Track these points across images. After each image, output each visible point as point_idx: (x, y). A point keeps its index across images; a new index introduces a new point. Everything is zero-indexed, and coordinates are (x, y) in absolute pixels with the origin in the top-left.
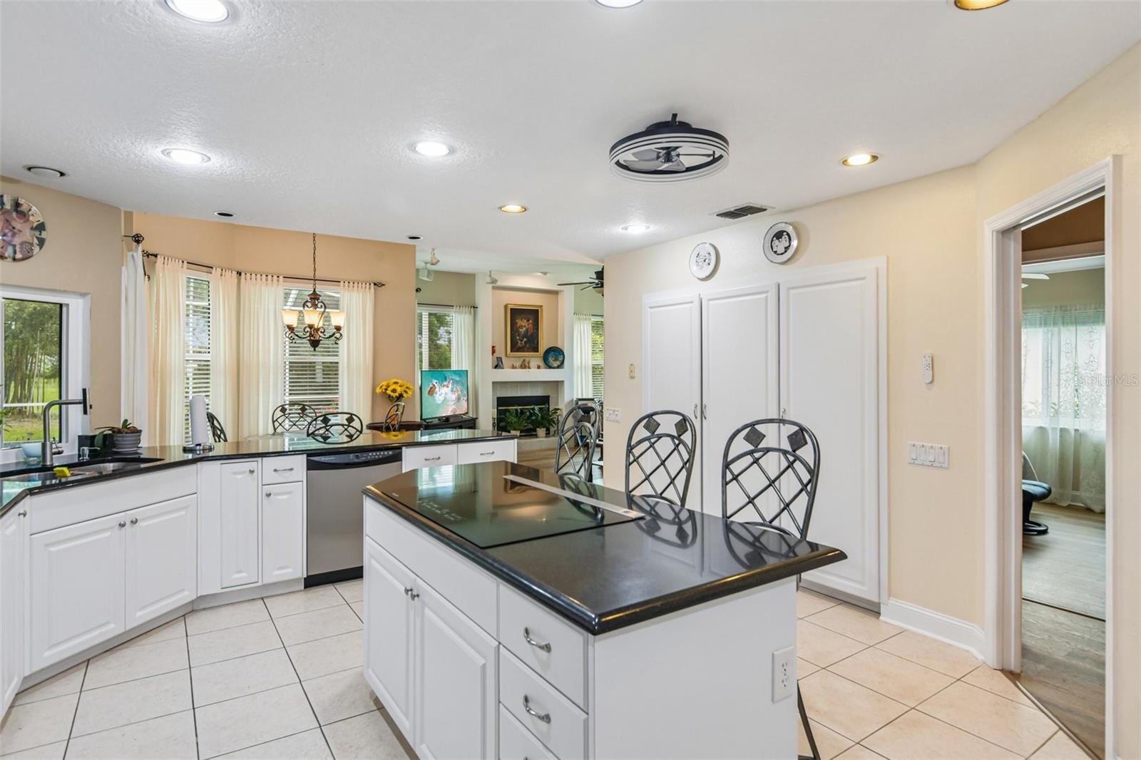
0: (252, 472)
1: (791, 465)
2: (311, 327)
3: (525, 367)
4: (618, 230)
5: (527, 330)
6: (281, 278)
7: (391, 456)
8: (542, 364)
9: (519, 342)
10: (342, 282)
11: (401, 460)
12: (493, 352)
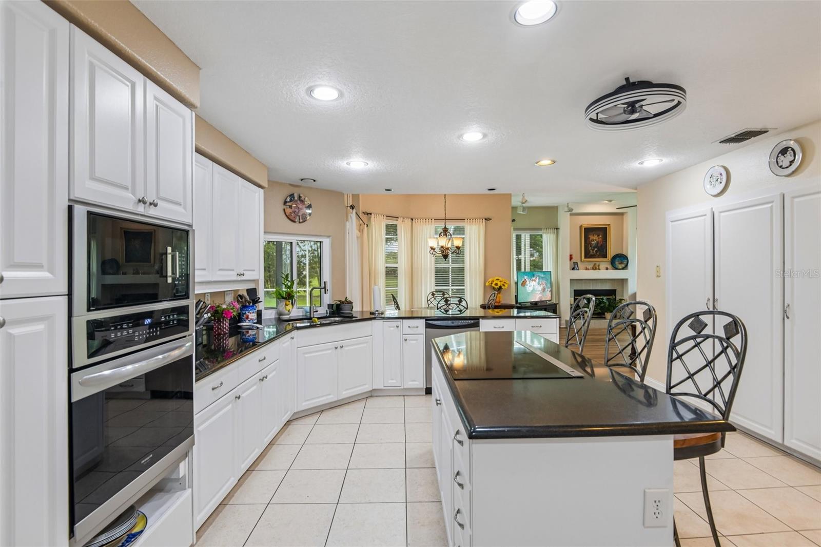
0: (398, 327)
1: (724, 350)
2: (442, 247)
3: (596, 269)
4: (635, 165)
5: (598, 242)
6: (433, 220)
7: (473, 324)
8: (609, 266)
9: (591, 251)
10: (466, 220)
11: (479, 327)
12: (571, 258)
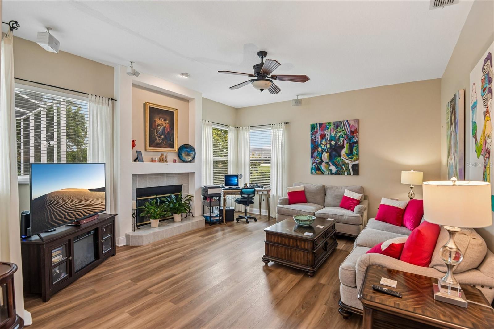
3: (163, 161)
5: (164, 129)
8: (176, 158)
9: (158, 138)
12: (133, 146)
